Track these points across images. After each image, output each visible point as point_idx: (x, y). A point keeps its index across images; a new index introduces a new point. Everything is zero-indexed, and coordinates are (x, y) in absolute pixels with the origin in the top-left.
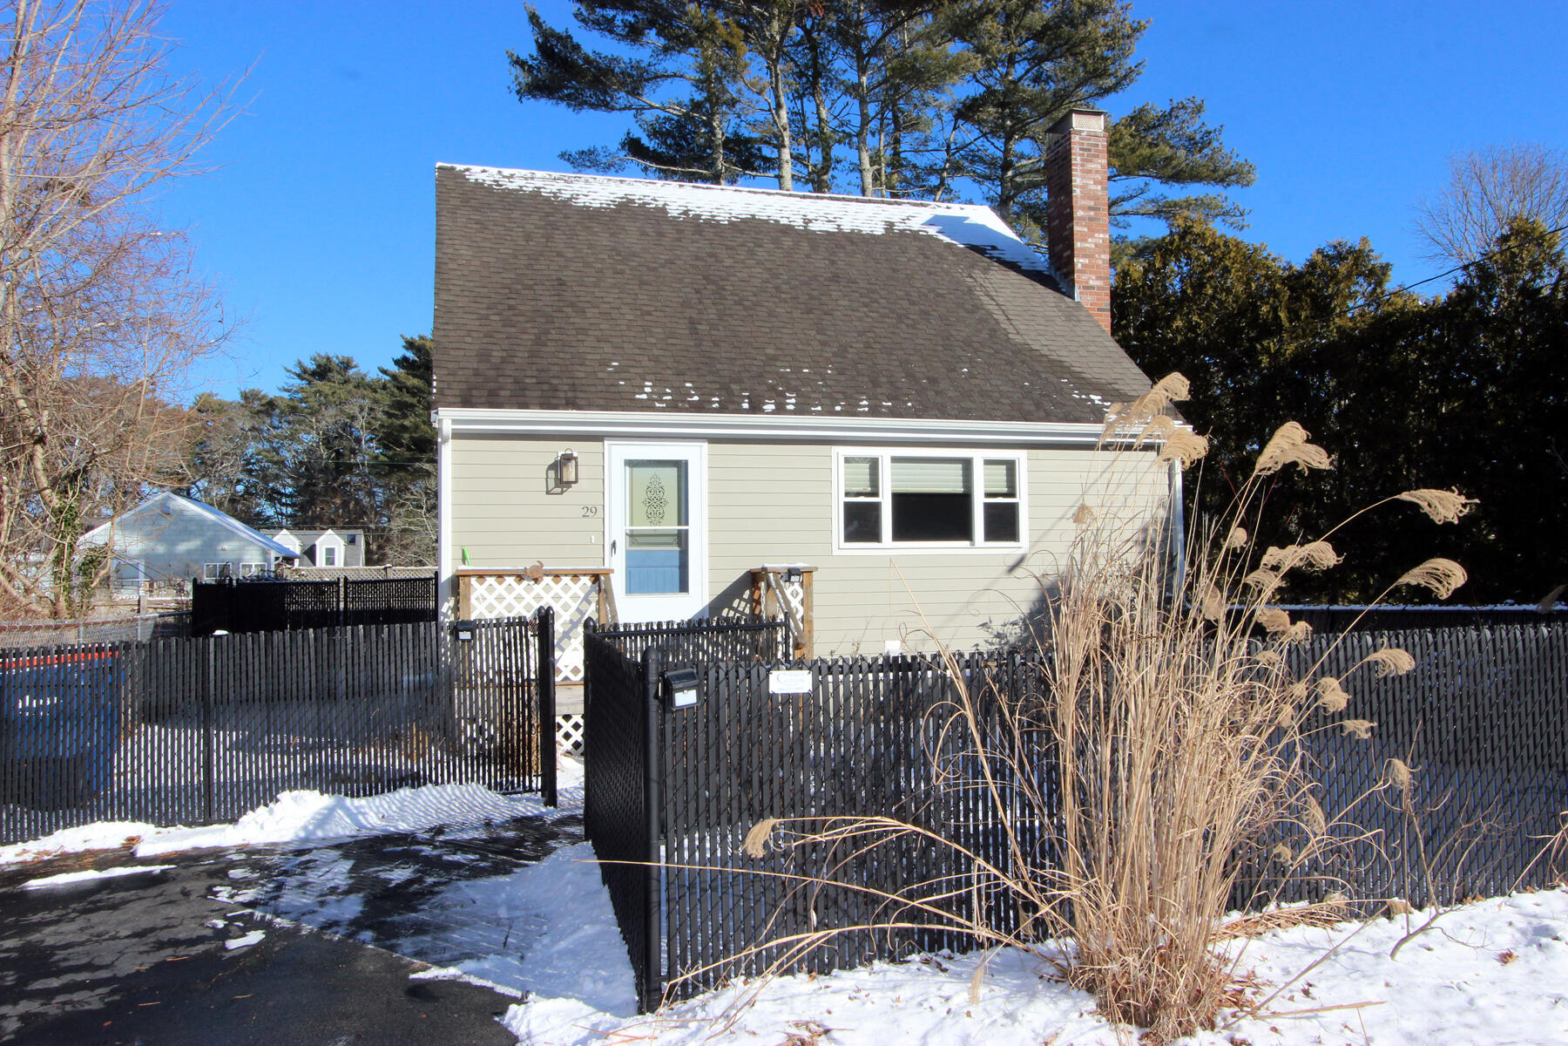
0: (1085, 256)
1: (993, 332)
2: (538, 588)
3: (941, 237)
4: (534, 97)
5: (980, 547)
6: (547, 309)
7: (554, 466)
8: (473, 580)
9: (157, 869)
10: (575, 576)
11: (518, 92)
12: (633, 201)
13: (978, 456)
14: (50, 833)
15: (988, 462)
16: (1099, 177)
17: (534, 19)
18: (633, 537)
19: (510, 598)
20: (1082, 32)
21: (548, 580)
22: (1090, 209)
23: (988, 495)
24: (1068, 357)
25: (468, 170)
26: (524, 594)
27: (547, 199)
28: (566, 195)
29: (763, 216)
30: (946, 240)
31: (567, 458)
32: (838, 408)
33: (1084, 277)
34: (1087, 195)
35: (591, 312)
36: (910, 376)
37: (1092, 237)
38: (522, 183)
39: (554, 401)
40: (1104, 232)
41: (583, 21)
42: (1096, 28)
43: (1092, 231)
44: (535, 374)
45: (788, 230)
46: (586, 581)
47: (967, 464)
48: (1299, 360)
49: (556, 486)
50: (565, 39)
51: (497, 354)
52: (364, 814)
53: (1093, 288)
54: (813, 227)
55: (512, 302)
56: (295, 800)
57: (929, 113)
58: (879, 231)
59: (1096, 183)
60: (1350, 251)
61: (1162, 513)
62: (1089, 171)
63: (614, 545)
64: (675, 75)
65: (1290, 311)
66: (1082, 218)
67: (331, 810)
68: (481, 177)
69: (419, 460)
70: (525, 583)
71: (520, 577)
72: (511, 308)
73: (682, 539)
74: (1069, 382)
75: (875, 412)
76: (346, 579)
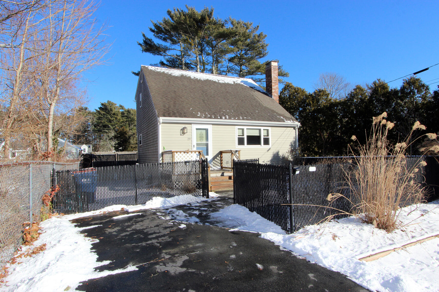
0: (274, 90)
1: (259, 104)
2: (188, 155)
3: (244, 85)
4: (146, 52)
5: (262, 147)
6: (174, 97)
7: (182, 130)
8: (175, 153)
9: (140, 214)
10: (195, 152)
11: (142, 51)
12: (183, 75)
13: (262, 128)
14: (104, 208)
15: (264, 130)
16: (276, 74)
17: (144, 35)
18: (197, 144)
19: (182, 157)
20: (256, 45)
21: (190, 153)
22: (275, 80)
23: (264, 136)
24: (275, 110)
25: (148, 67)
26: (185, 156)
27: (166, 74)
28: (170, 73)
29: (210, 79)
30: (245, 85)
31: (184, 128)
32: (236, 118)
33: (274, 94)
34: (274, 78)
35: (183, 98)
36: (247, 112)
37: (275, 86)
38: (160, 70)
39: (182, 116)
40: (277, 85)
41: (155, 36)
42: (259, 44)
43: (275, 85)
44: (176, 110)
45: (215, 82)
46: (197, 153)
47: (260, 130)
48: (314, 111)
49: (182, 134)
50: (150, 40)
51: (167, 106)
52: (171, 201)
53: (275, 96)
54: (220, 82)
55: (167, 95)
56: (156, 199)
57: (223, 60)
58: (233, 83)
59: (276, 75)
60: (322, 91)
61: (294, 140)
62: (275, 73)
63: (194, 146)
64: (174, 49)
65: (312, 101)
66: (273, 82)
67: (165, 201)
68: (152, 69)
69: (105, 129)
70: (185, 153)
71: (184, 152)
72: (166, 96)
73: (207, 145)
74: (276, 114)
75: (243, 119)
76: (117, 154)
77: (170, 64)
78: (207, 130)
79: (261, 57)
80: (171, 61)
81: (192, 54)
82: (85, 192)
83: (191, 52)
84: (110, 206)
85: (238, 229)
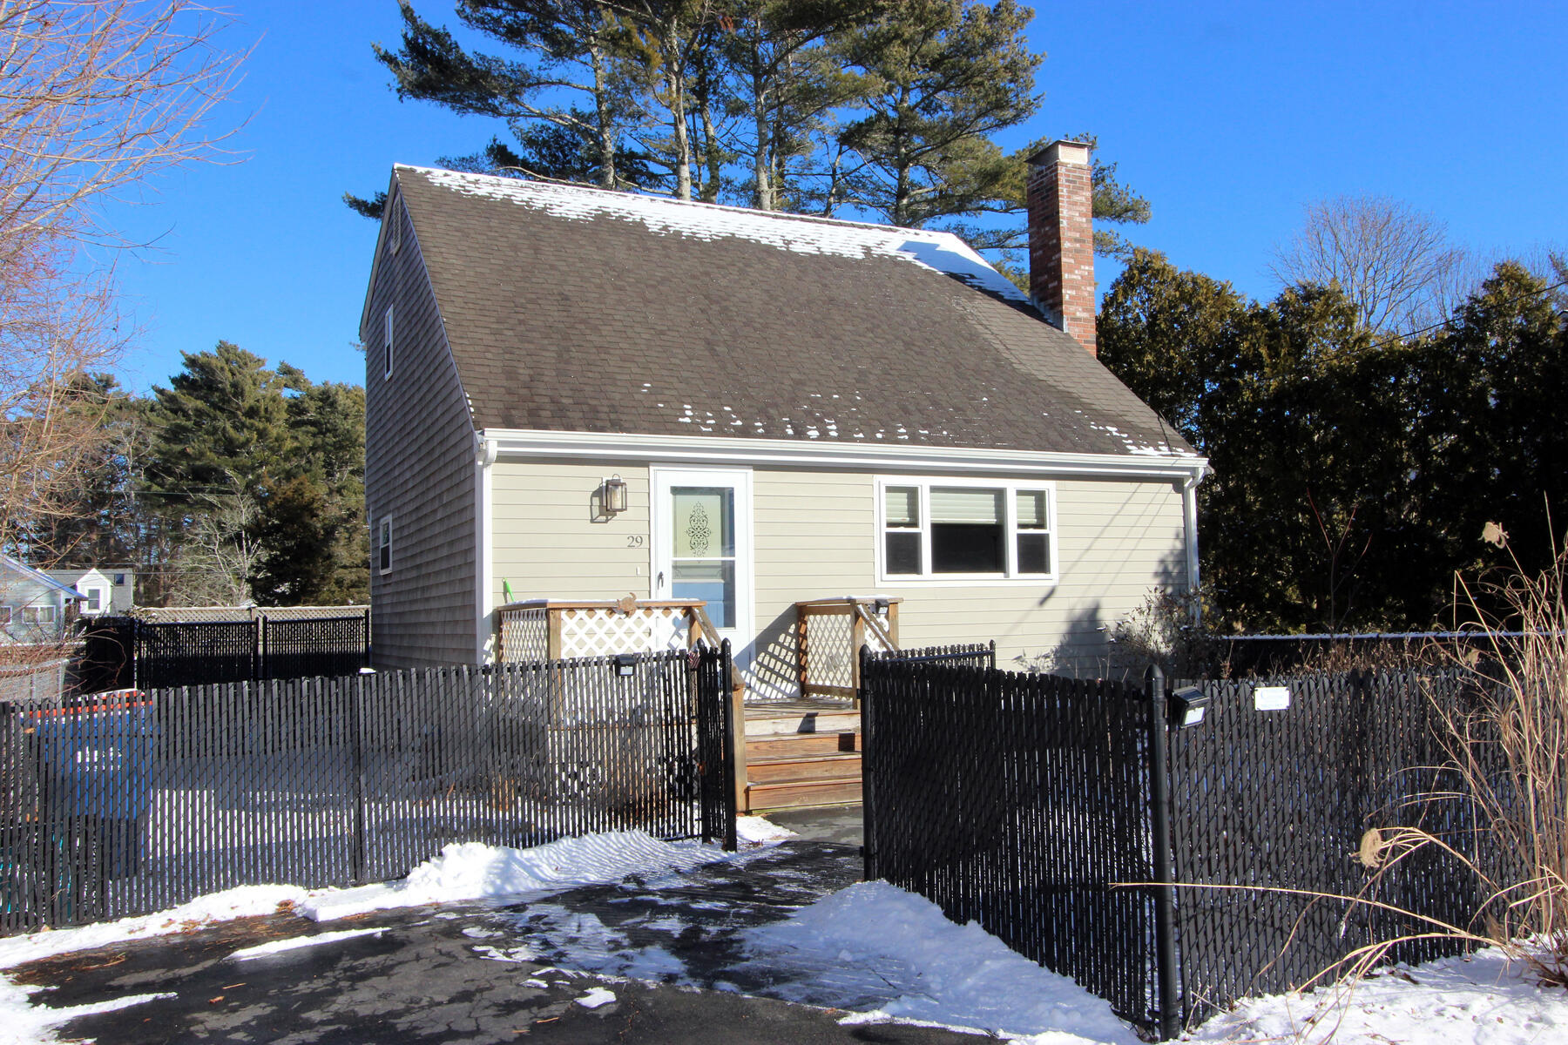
0: (1072, 288)
1: (997, 360)
2: (629, 622)
3: (919, 263)
4: (417, 96)
5: (1012, 581)
6: (561, 325)
7: (598, 493)
8: (564, 614)
9: (378, 931)
10: (667, 608)
11: (399, 91)
12: (608, 214)
13: (1011, 486)
14: (187, 900)
15: (1020, 493)
16: (1083, 209)
18: (676, 567)
19: (601, 633)
20: (979, 62)
21: (639, 613)
22: (1077, 240)
23: (1022, 526)
24: (1076, 390)
25: (429, 173)
26: (615, 628)
27: (520, 208)
28: (539, 205)
29: (742, 234)
30: (925, 267)
31: (612, 486)
32: (879, 436)
33: (1072, 309)
34: (1074, 227)
35: (605, 330)
36: (935, 403)
37: (1079, 268)
38: (491, 189)
39: (599, 424)
40: (1090, 264)
41: (466, 18)
42: (995, 58)
43: (1079, 263)
44: (570, 393)
45: (769, 250)
46: (678, 614)
47: (1000, 495)
48: (1281, 397)
49: (601, 514)
50: (439, 37)
51: (524, 373)
52: (538, 866)
53: (1079, 319)
54: (795, 248)
55: (521, 317)
56: (459, 852)
57: (812, 136)
58: (860, 256)
59: (1082, 215)
60: (1322, 293)
61: (1179, 545)
62: (1075, 203)
63: (661, 576)
64: (560, 82)
65: (1269, 347)
66: (1069, 250)
67: (507, 863)
68: (446, 181)
69: (202, 491)
70: (616, 616)
71: (611, 611)
72: (521, 322)
73: (728, 572)
74: (1084, 414)
75: (914, 440)
76: (265, 618)
77: (543, 157)
78: (726, 496)
79: (1004, 123)
80: (545, 143)
81: (655, 107)
82: (91, 818)
83: (650, 96)
84: (218, 890)
85: (888, 1016)
